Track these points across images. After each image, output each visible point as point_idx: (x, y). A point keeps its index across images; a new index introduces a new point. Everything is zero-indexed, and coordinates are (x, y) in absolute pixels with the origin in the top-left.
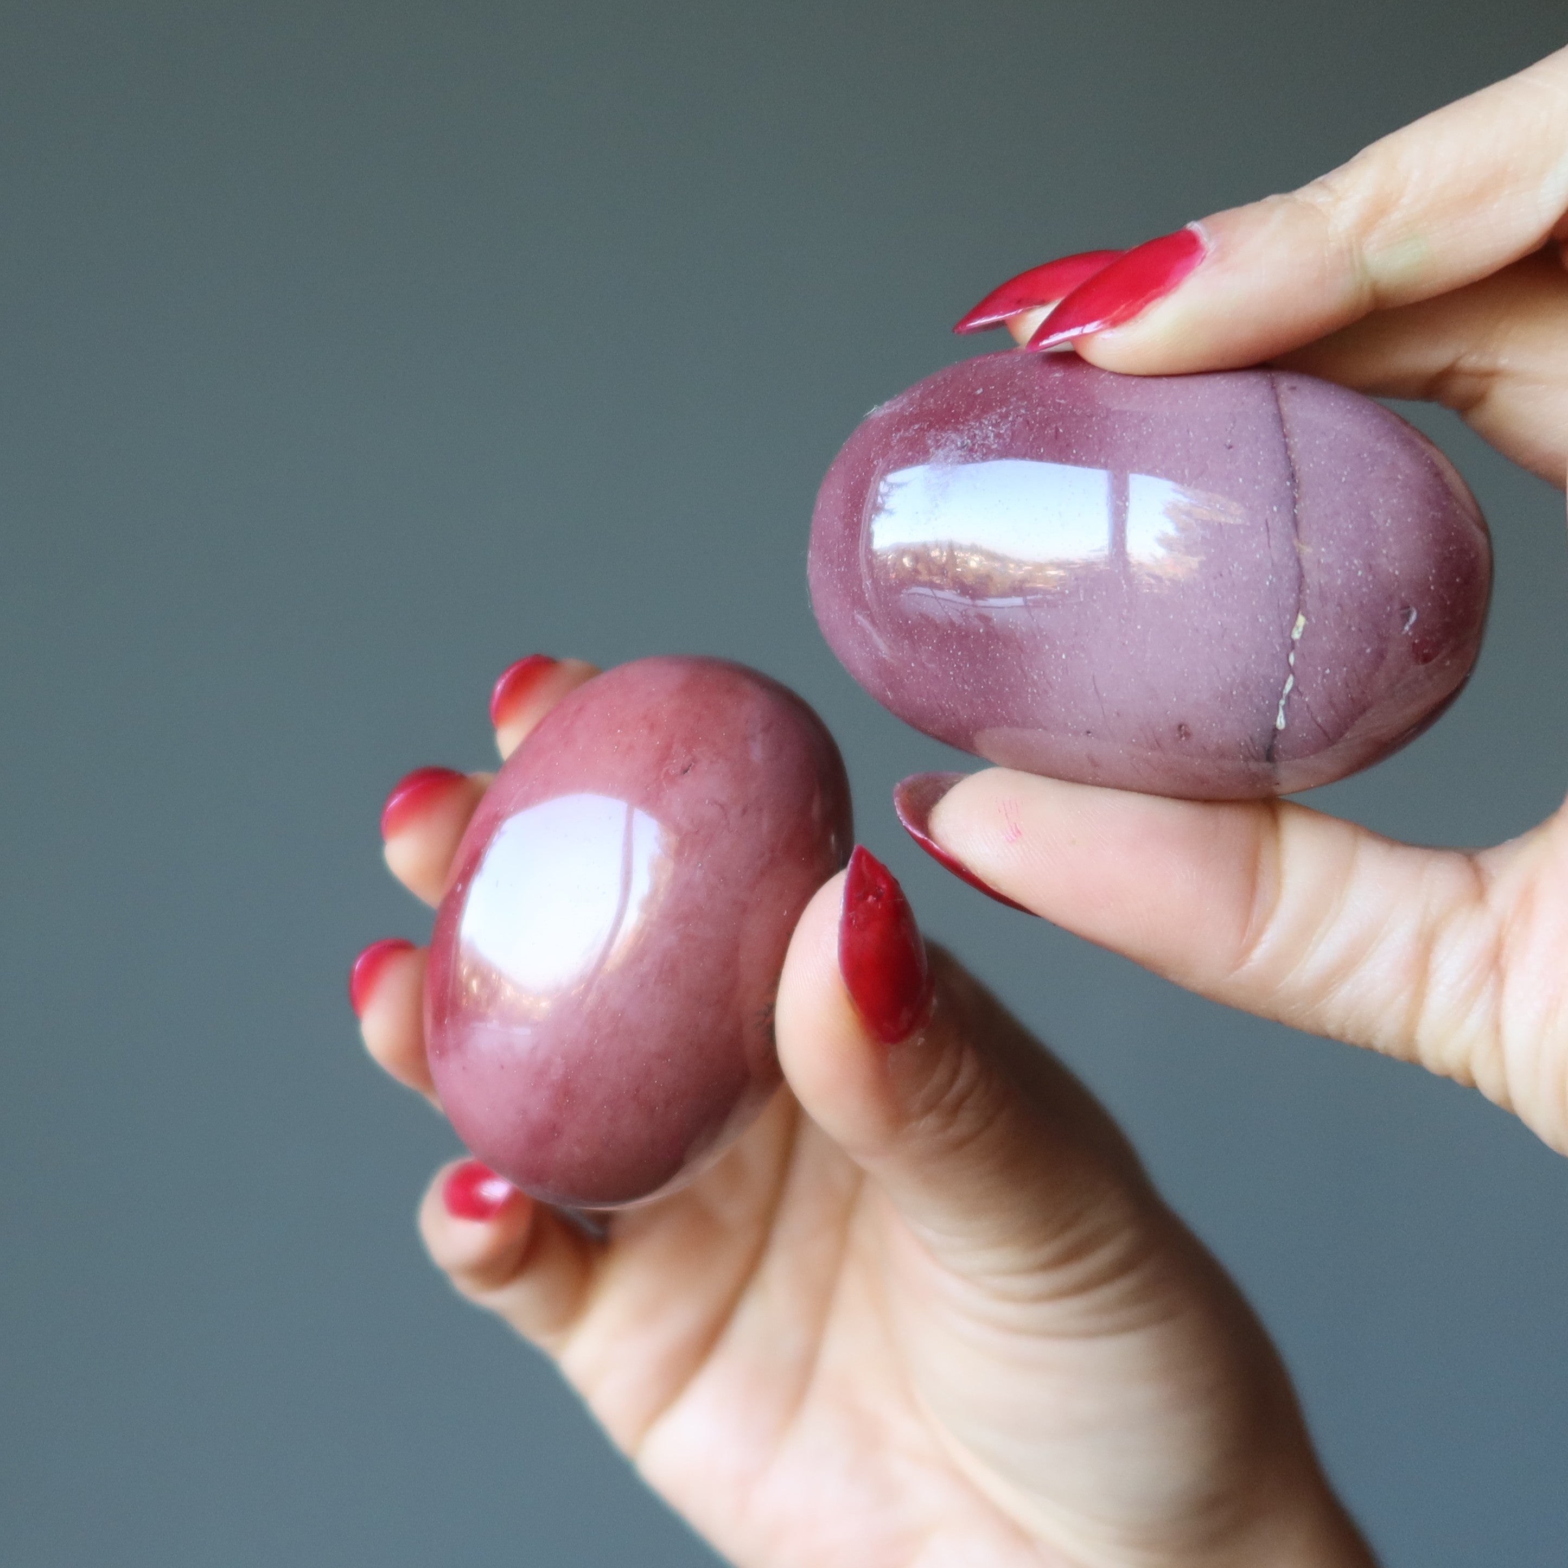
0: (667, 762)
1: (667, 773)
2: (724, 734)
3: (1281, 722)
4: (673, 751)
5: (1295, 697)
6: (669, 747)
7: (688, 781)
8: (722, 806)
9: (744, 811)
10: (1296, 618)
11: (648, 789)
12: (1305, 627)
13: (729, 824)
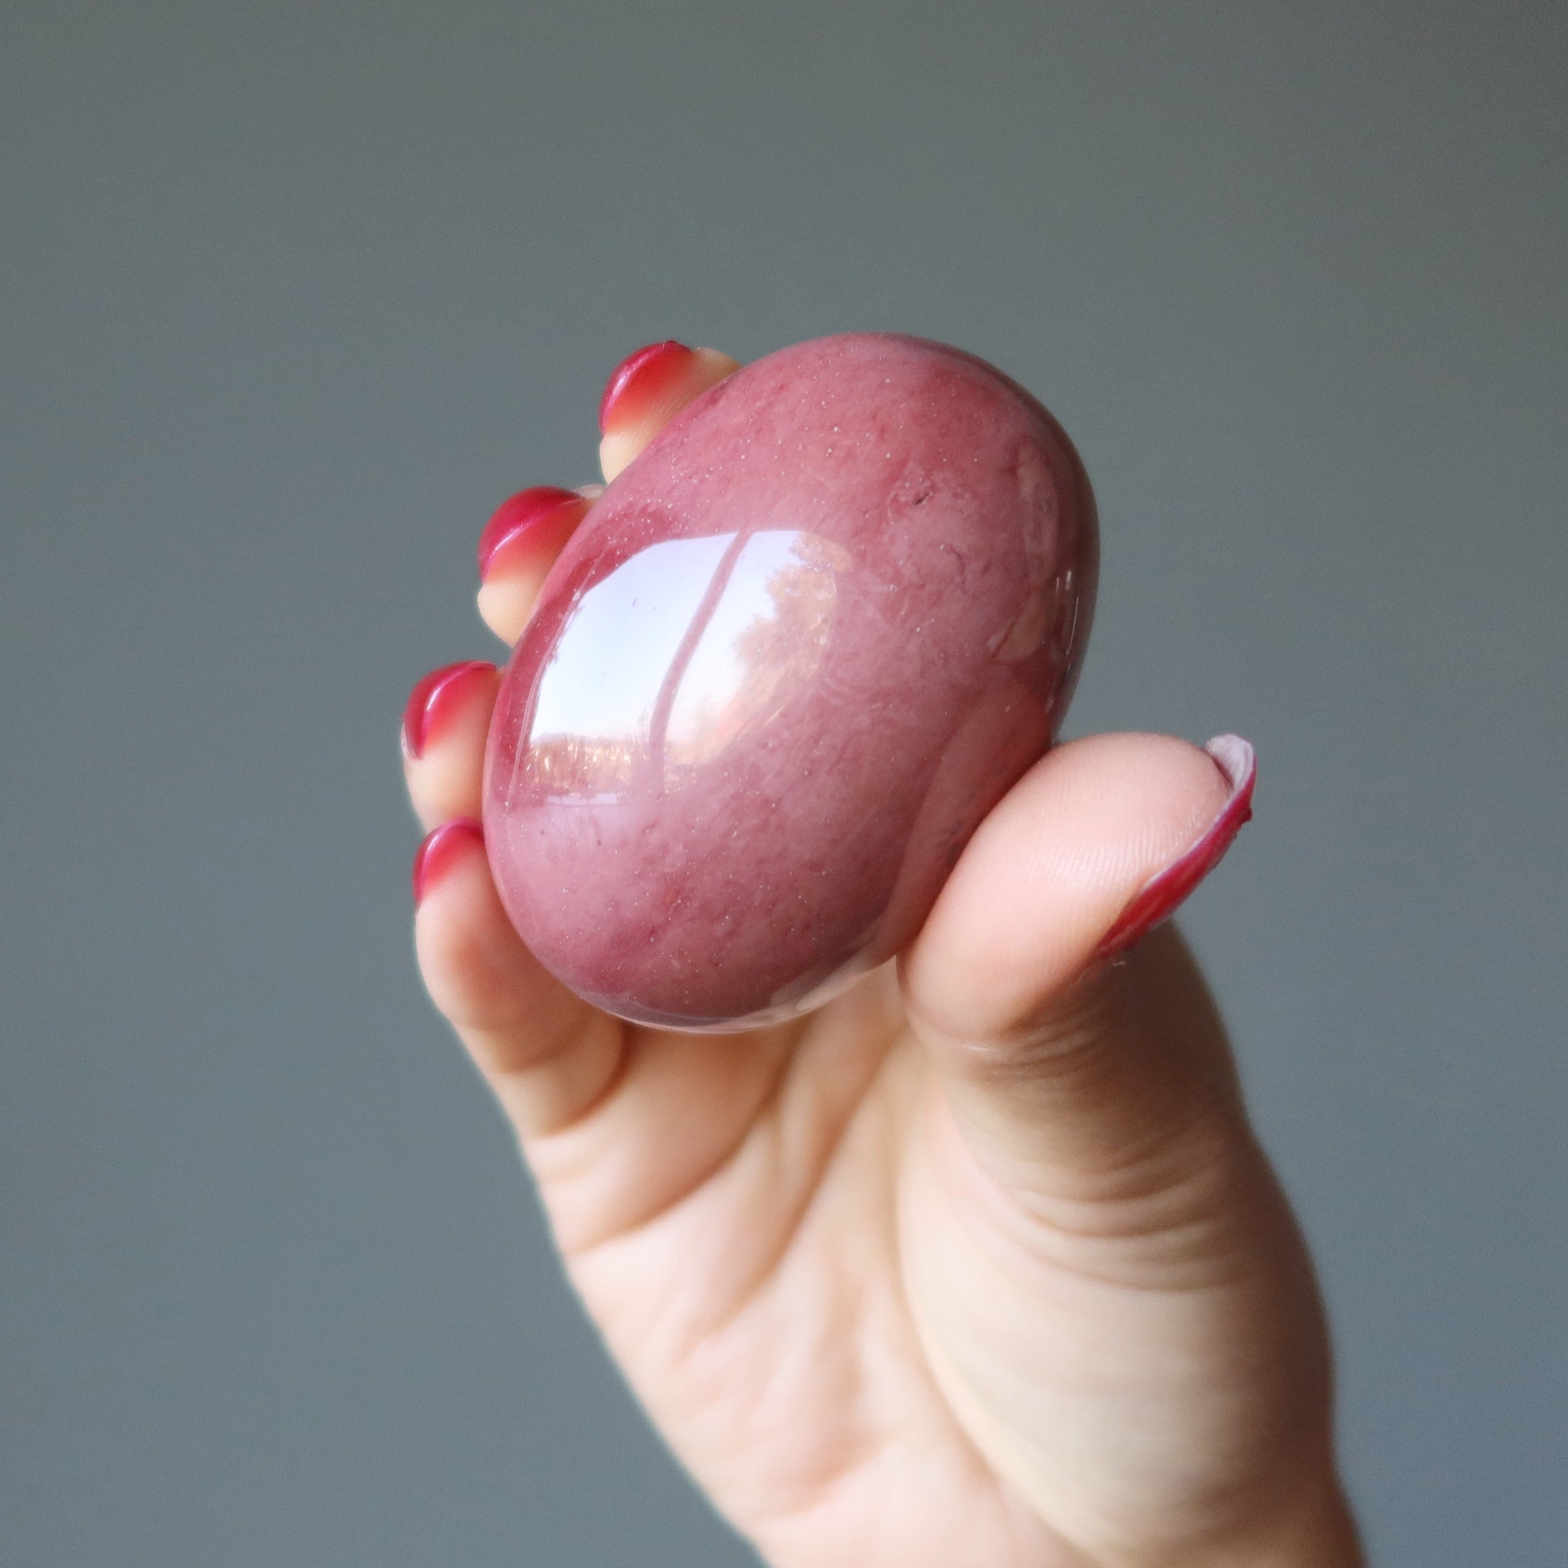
0: (898, 483)
1: (895, 500)
2: (976, 460)
4: (907, 471)
6: (903, 463)
7: (921, 515)
8: (960, 557)
9: (987, 569)
11: (867, 516)
13: (964, 581)
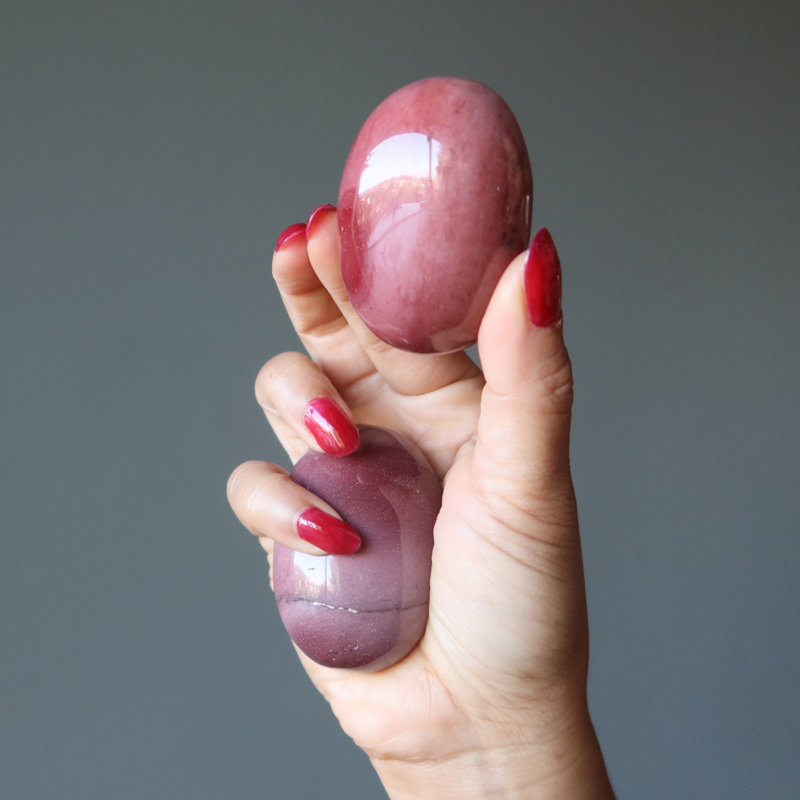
3: (315, 604)
5: (326, 609)
10: (356, 610)
12: (353, 613)
